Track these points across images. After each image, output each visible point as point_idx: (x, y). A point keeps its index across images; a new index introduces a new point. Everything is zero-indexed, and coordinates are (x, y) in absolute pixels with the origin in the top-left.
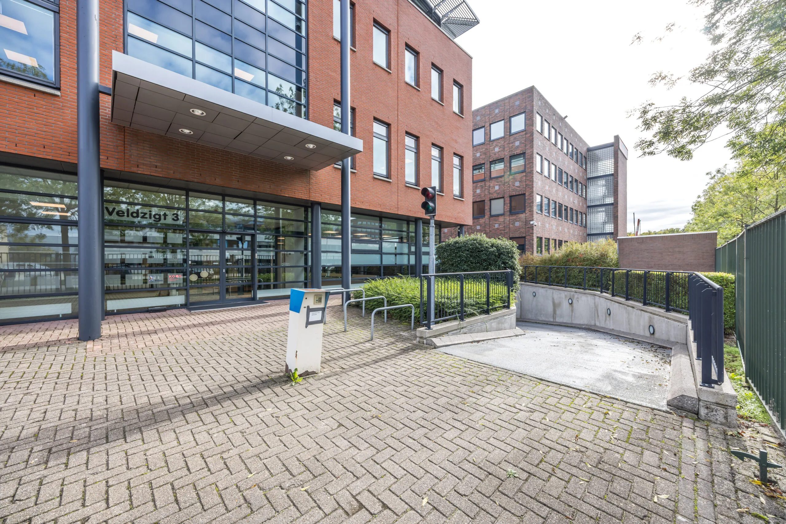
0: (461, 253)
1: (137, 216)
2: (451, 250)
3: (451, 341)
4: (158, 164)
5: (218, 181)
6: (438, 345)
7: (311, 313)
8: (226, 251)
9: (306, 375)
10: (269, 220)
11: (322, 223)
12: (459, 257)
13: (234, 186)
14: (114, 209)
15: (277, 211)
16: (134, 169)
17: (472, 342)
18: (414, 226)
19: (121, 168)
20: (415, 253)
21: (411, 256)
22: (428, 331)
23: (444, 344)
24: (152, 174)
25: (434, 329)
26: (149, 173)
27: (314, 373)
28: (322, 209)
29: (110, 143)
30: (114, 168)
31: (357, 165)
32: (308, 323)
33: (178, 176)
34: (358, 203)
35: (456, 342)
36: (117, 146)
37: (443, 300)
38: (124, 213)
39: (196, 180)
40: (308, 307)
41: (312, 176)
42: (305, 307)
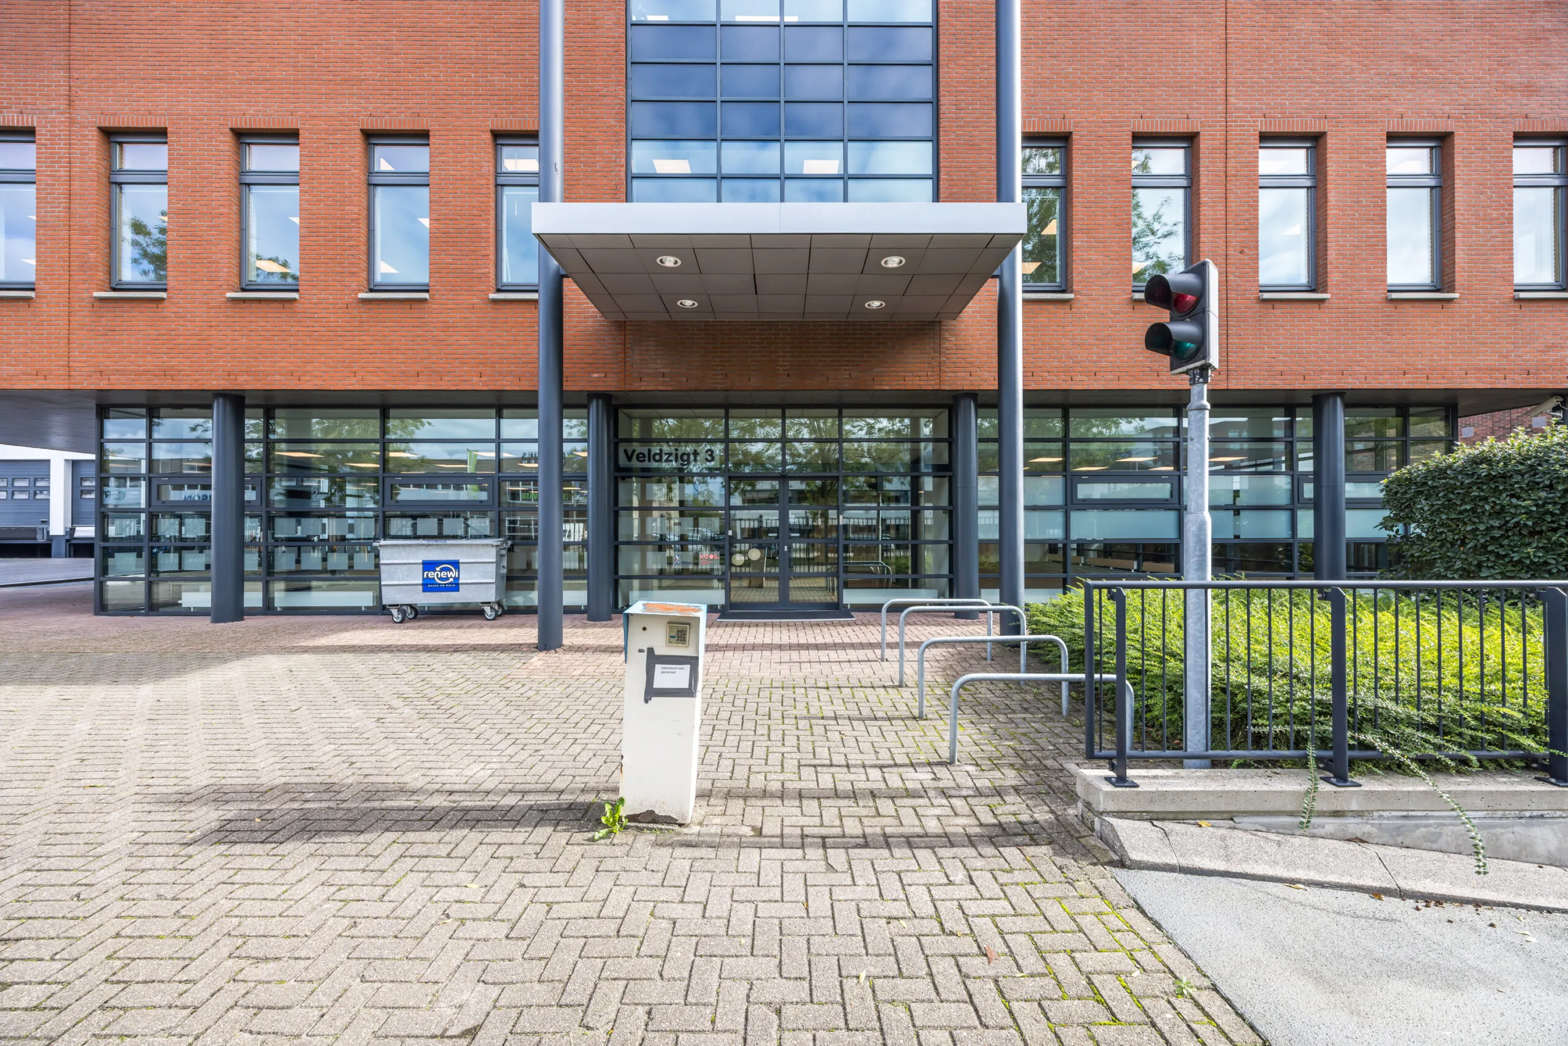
0: (1505, 499)
1: (660, 460)
2: (1452, 489)
3: (1227, 858)
4: (667, 371)
5: (755, 382)
6: (1135, 855)
7: (658, 668)
8: (791, 512)
9: (647, 819)
10: (884, 445)
11: (981, 440)
12: (1499, 513)
13: (781, 386)
14: (634, 451)
15: (915, 426)
16: (637, 386)
17: (1377, 893)
18: (1310, 420)
19: (621, 387)
20: (1316, 504)
21: (1300, 514)
22: (1109, 788)
23: (1172, 860)
24: (659, 388)
25: (1145, 787)
26: (653, 388)
27: (669, 820)
28: (978, 406)
29: (608, 352)
30: (613, 389)
31: (1076, 278)
32: (651, 692)
33: (693, 384)
34: (1079, 378)
35: (1260, 870)
36: (617, 354)
37: (1260, 683)
38: (644, 456)
39: (719, 387)
40: (651, 651)
41: (947, 335)
42: (641, 651)
